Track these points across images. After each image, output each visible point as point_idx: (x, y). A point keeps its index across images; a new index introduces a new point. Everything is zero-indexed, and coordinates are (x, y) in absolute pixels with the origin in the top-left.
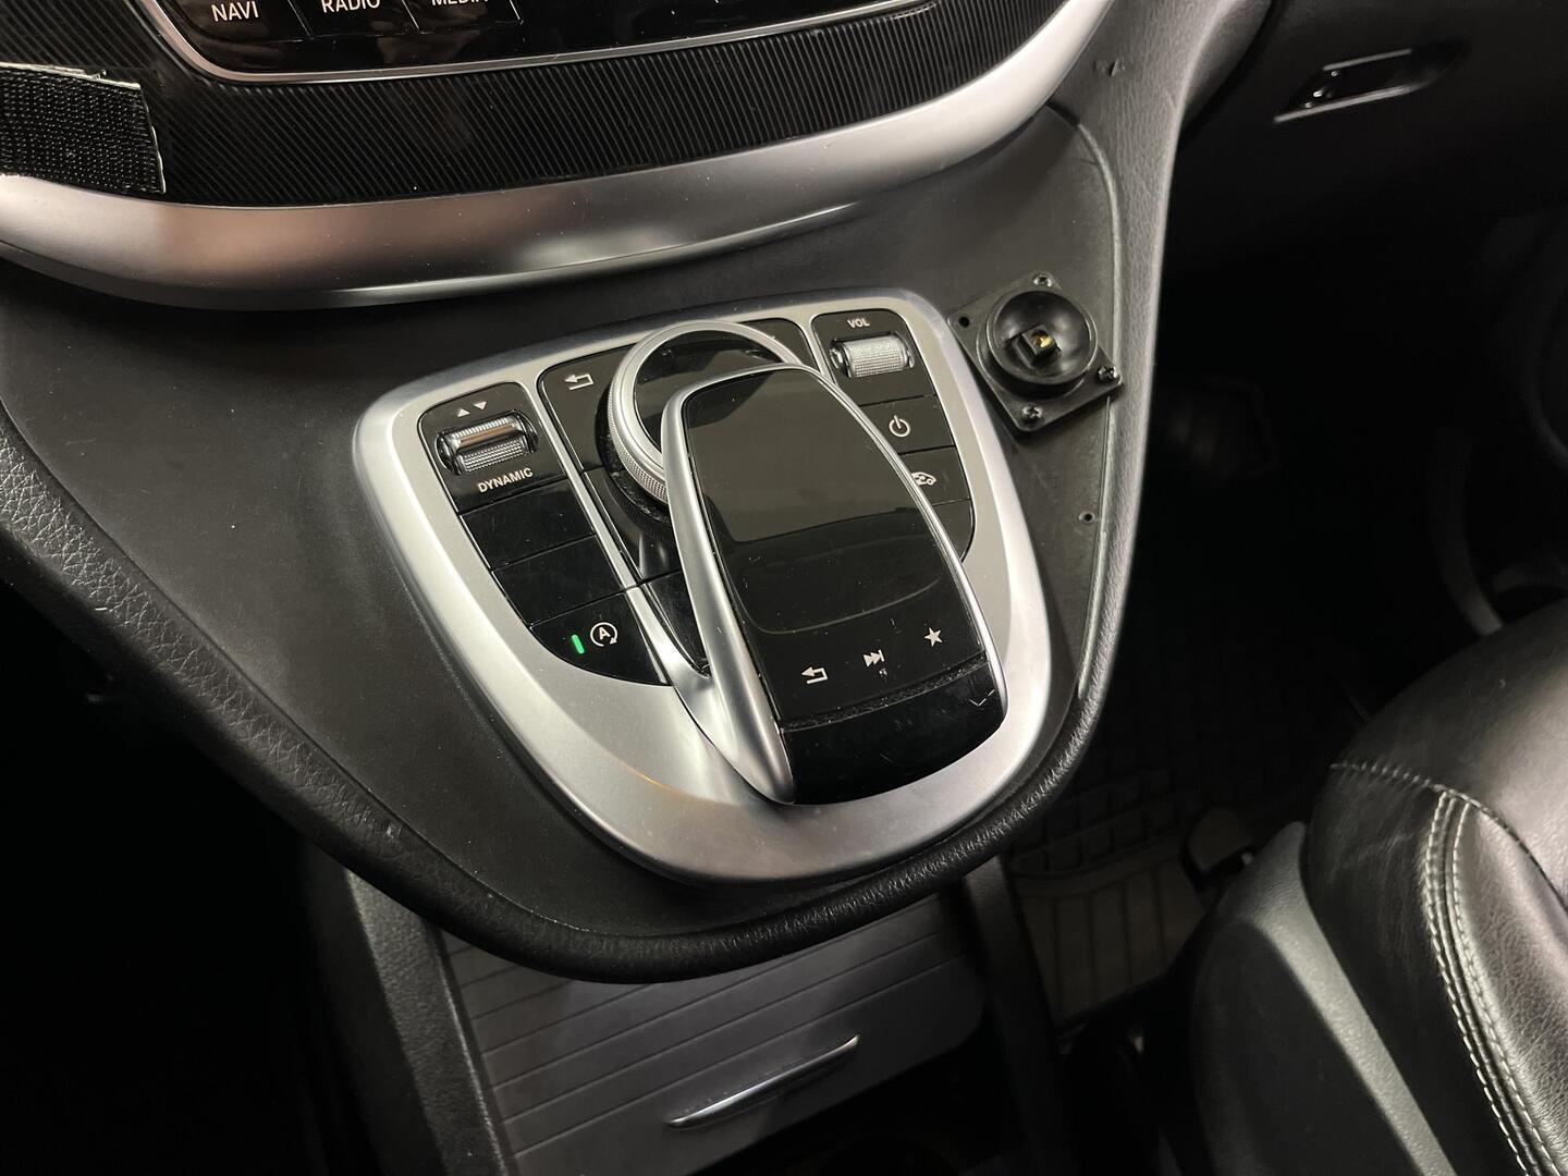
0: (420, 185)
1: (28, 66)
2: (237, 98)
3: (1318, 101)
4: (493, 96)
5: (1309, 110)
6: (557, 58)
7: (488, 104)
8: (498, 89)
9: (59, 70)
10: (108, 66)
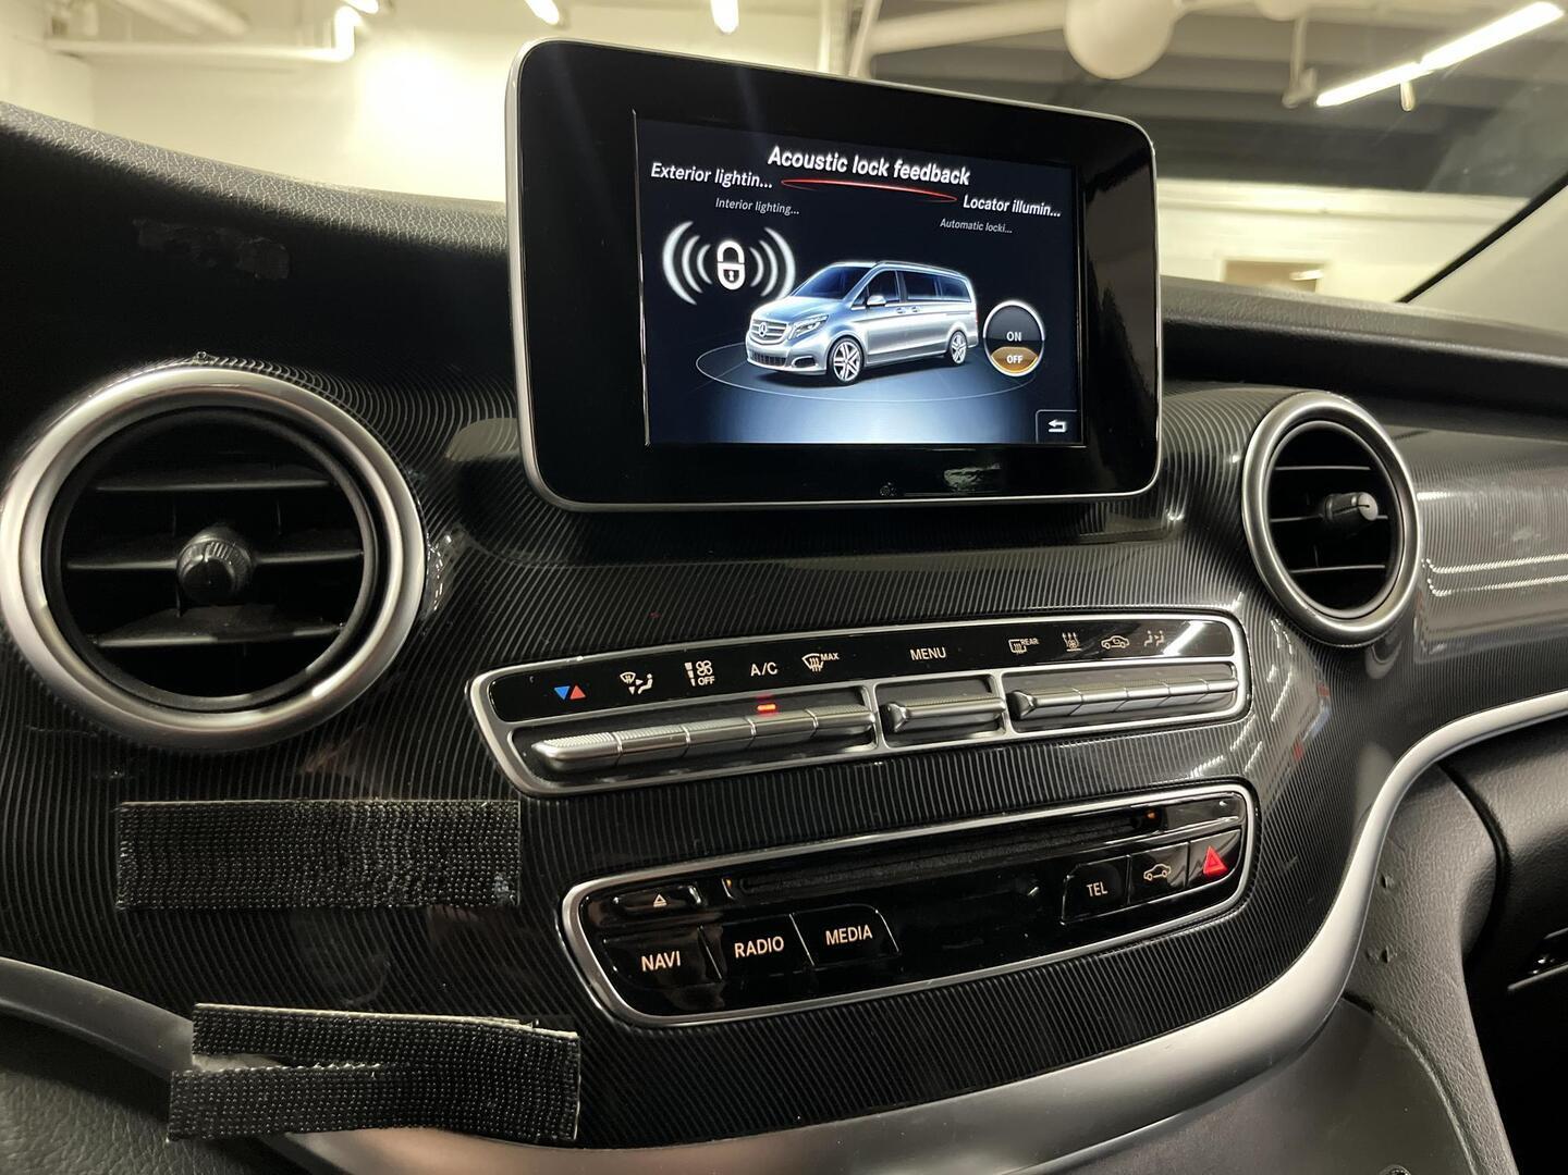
0: (804, 1115)
1: (470, 1019)
2: (651, 1040)
3: (1543, 968)
4: (874, 1023)
5: (1537, 976)
6: (930, 983)
7: (870, 1030)
8: (879, 1016)
9: (497, 1021)
10: (540, 1015)
